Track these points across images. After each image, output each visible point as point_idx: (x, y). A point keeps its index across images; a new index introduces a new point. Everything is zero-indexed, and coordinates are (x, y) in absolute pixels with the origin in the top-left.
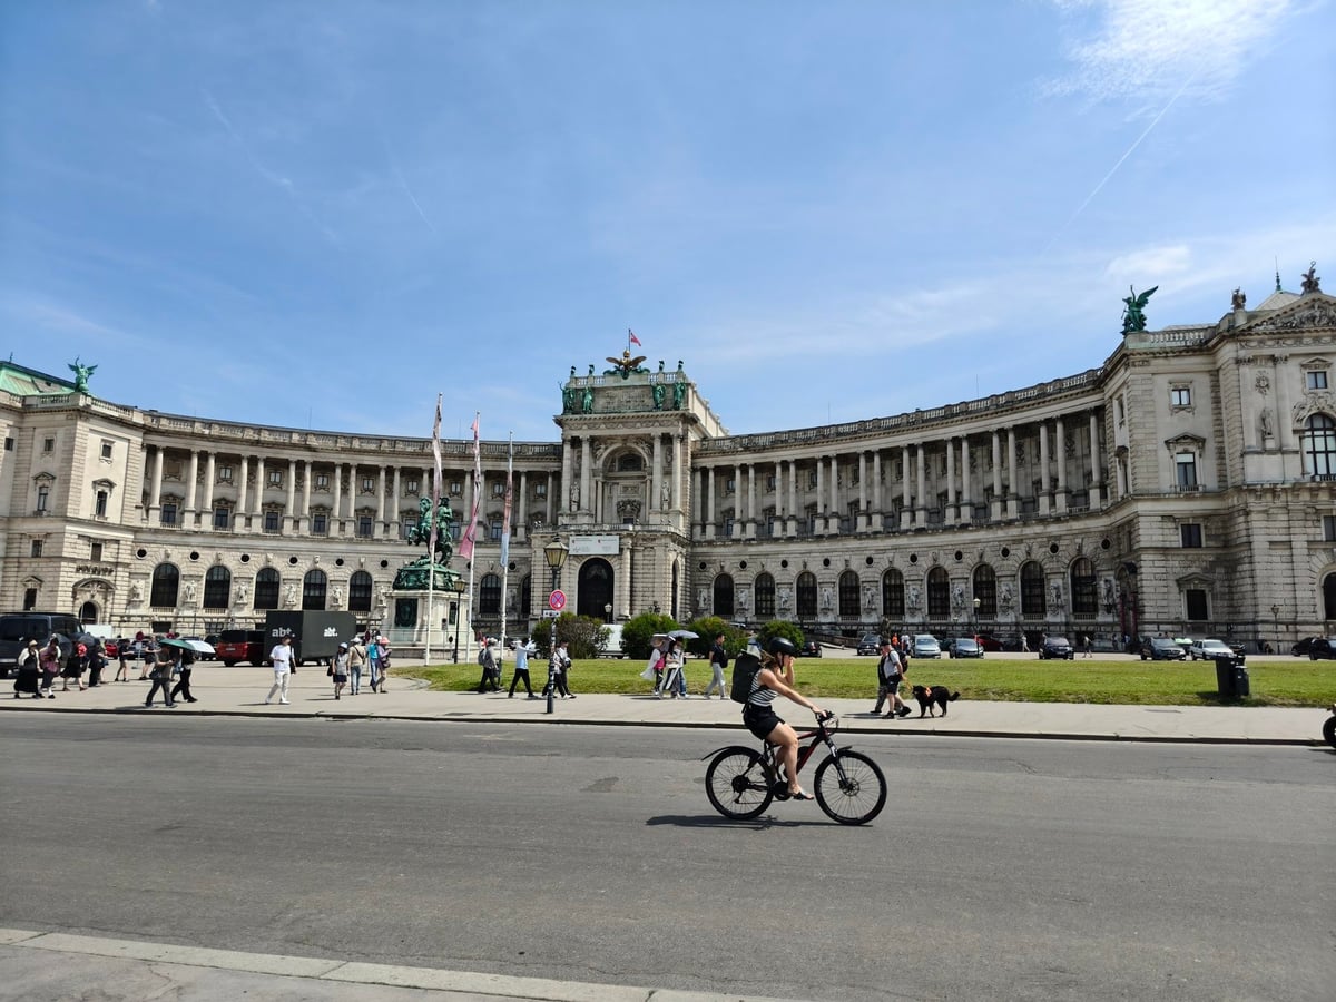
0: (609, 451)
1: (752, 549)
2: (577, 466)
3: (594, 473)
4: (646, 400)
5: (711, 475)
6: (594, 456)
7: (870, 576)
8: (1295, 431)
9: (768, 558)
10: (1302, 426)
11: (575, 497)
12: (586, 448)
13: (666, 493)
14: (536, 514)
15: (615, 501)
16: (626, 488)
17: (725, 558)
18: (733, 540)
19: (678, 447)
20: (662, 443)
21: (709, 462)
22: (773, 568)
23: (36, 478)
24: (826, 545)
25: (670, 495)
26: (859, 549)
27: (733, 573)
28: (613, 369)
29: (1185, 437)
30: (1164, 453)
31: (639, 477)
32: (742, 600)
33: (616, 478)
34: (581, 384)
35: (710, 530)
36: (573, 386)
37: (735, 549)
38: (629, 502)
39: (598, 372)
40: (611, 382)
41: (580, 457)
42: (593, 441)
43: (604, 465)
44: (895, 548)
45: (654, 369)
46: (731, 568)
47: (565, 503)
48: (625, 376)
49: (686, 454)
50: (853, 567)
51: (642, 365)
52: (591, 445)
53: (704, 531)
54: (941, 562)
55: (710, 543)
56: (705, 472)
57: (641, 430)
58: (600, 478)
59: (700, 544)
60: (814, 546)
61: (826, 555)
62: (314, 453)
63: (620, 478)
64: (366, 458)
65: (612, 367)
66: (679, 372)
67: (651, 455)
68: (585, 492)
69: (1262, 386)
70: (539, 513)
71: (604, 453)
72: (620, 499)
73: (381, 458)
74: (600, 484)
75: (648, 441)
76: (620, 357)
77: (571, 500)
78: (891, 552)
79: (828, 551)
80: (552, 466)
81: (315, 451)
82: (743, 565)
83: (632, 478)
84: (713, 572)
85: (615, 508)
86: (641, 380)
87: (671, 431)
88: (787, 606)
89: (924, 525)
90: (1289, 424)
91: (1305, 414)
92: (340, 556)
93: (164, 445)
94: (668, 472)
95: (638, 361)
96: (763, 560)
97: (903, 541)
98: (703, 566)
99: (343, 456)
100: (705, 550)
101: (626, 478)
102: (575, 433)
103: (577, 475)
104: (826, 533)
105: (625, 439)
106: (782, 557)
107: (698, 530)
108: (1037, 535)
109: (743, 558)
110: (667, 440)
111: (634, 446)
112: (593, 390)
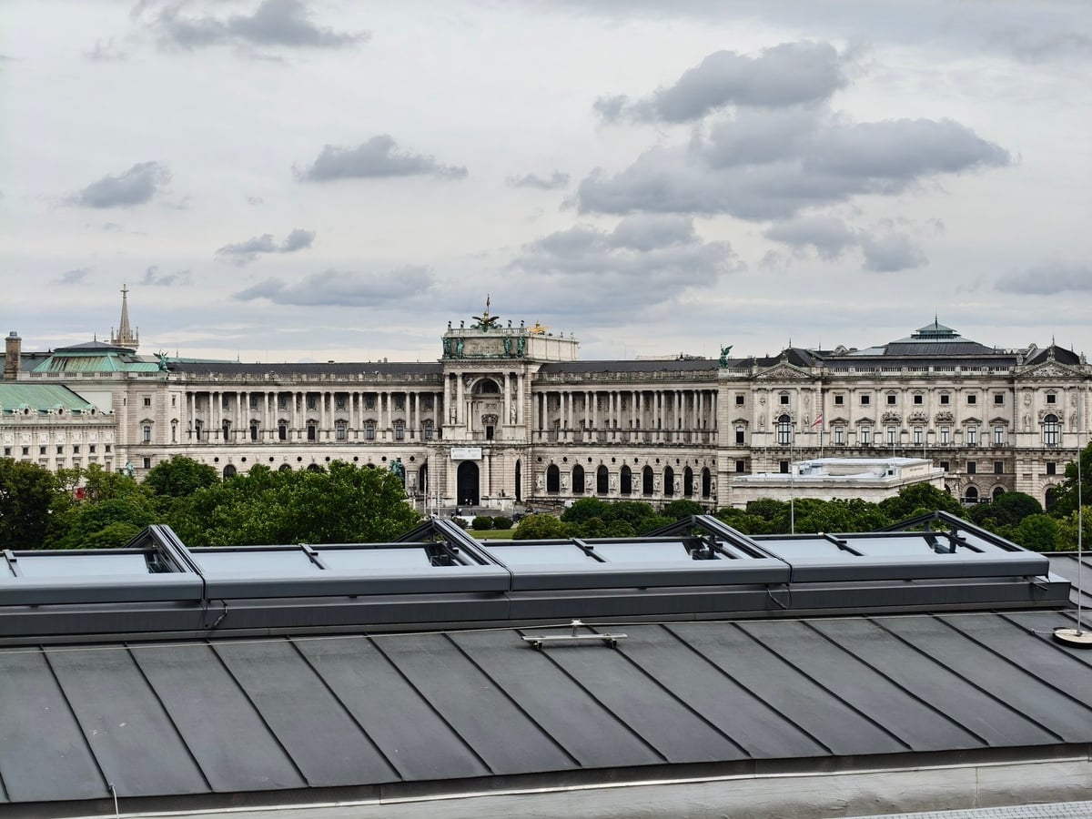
0: (475, 381)
1: (571, 450)
2: (454, 392)
3: (465, 396)
4: (500, 347)
5: (545, 398)
6: (466, 385)
7: (637, 469)
8: (773, 423)
9: (580, 457)
10: (777, 421)
11: (453, 415)
12: (460, 381)
13: (514, 413)
14: (426, 421)
15: (481, 414)
16: (488, 405)
17: (554, 456)
18: (559, 443)
19: (520, 381)
20: (511, 378)
21: (544, 389)
22: (583, 462)
23: (142, 422)
24: (613, 450)
25: (516, 415)
26: (631, 453)
27: (559, 465)
28: (477, 324)
29: (739, 420)
30: (731, 427)
31: (496, 398)
32: (564, 483)
33: (481, 398)
34: (456, 334)
35: (545, 436)
36: (450, 336)
37: (559, 449)
38: (490, 416)
39: (467, 326)
40: (475, 334)
41: (456, 385)
42: (465, 376)
43: (472, 390)
44: (649, 454)
45: (505, 326)
46: (558, 461)
47: (447, 418)
48: (485, 330)
49: (527, 385)
50: (628, 464)
51: (497, 322)
52: (463, 378)
53: (540, 436)
54: (670, 464)
55: (544, 445)
56: (541, 395)
57: (496, 370)
58: (470, 401)
59: (538, 445)
60: (607, 450)
61: (614, 456)
62: (279, 387)
63: (483, 398)
64: (312, 387)
65: (476, 323)
66: (522, 330)
67: (503, 385)
68: (460, 412)
69: (763, 402)
70: (429, 420)
71: (472, 383)
72: (484, 413)
73: (321, 387)
74: (470, 405)
75: (501, 376)
76: (482, 317)
77: (450, 417)
78: (646, 457)
79: (614, 453)
80: (436, 389)
81: (279, 385)
82: (565, 459)
83: (492, 398)
84: (546, 464)
85: (481, 420)
86: (496, 333)
87: (517, 372)
88: (590, 487)
89: (663, 441)
90: (771, 420)
91: (778, 415)
92: (300, 455)
93: (195, 391)
94: (514, 397)
95: (493, 319)
96: (577, 457)
97: (653, 450)
98: (540, 459)
99: (297, 387)
100: (541, 449)
101: (488, 398)
102: (452, 371)
103: (454, 397)
104: (614, 442)
105: (486, 374)
106: (588, 456)
107: (536, 435)
108: (708, 454)
109: (565, 455)
110: (513, 376)
111: (492, 379)
112: (463, 339)
